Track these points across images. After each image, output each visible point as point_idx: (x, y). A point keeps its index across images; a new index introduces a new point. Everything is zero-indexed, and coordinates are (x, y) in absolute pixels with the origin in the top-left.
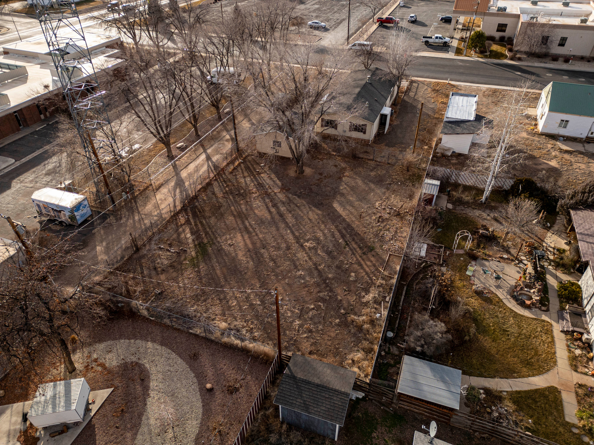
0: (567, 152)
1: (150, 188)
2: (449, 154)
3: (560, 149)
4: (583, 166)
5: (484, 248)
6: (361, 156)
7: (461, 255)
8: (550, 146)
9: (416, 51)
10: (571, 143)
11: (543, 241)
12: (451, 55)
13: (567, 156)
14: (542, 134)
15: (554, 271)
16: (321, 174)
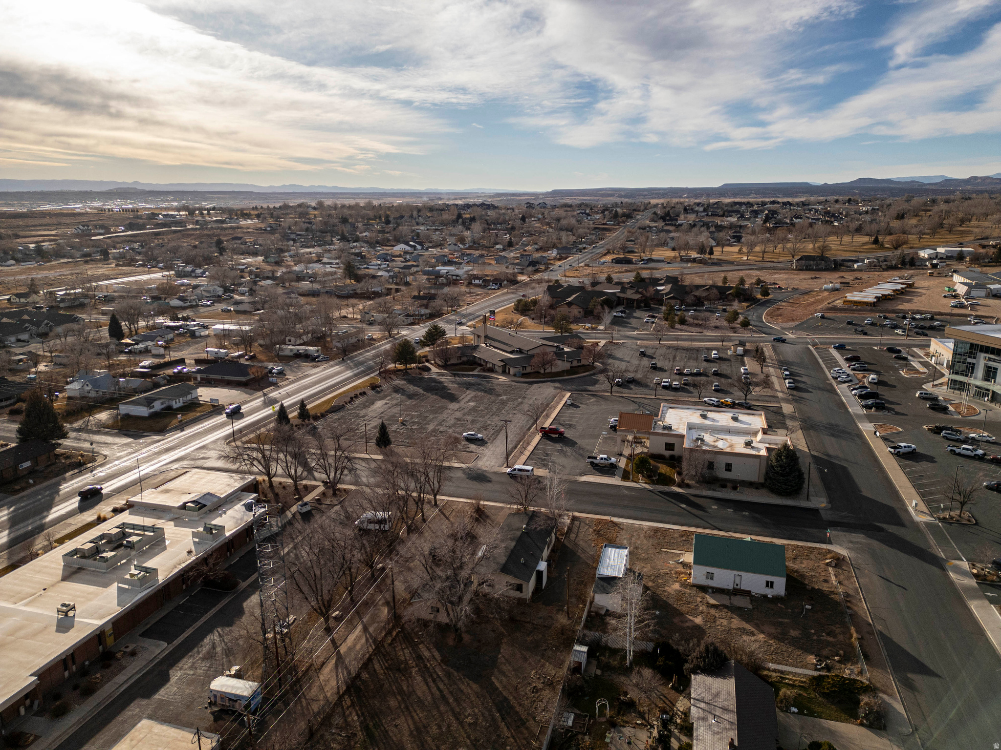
0: (713, 606)
1: (312, 668)
2: (603, 612)
3: (708, 603)
4: (725, 622)
5: (623, 715)
6: (518, 618)
7: (602, 723)
8: (699, 599)
9: (581, 475)
10: (718, 596)
11: (674, 705)
12: (616, 481)
13: (713, 611)
14: (694, 586)
15: (678, 734)
16: (479, 641)
